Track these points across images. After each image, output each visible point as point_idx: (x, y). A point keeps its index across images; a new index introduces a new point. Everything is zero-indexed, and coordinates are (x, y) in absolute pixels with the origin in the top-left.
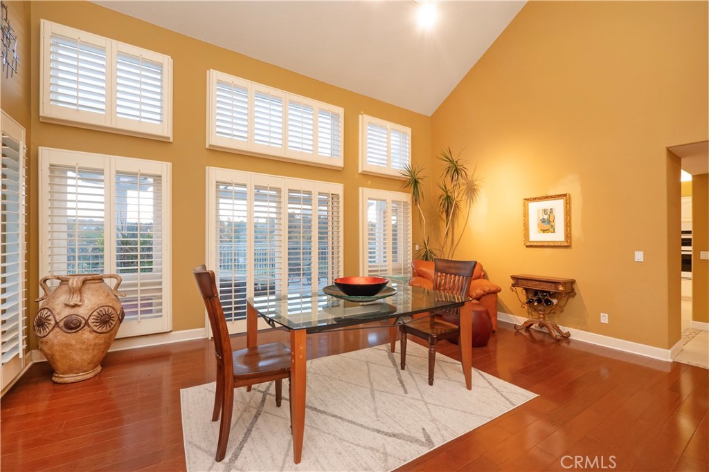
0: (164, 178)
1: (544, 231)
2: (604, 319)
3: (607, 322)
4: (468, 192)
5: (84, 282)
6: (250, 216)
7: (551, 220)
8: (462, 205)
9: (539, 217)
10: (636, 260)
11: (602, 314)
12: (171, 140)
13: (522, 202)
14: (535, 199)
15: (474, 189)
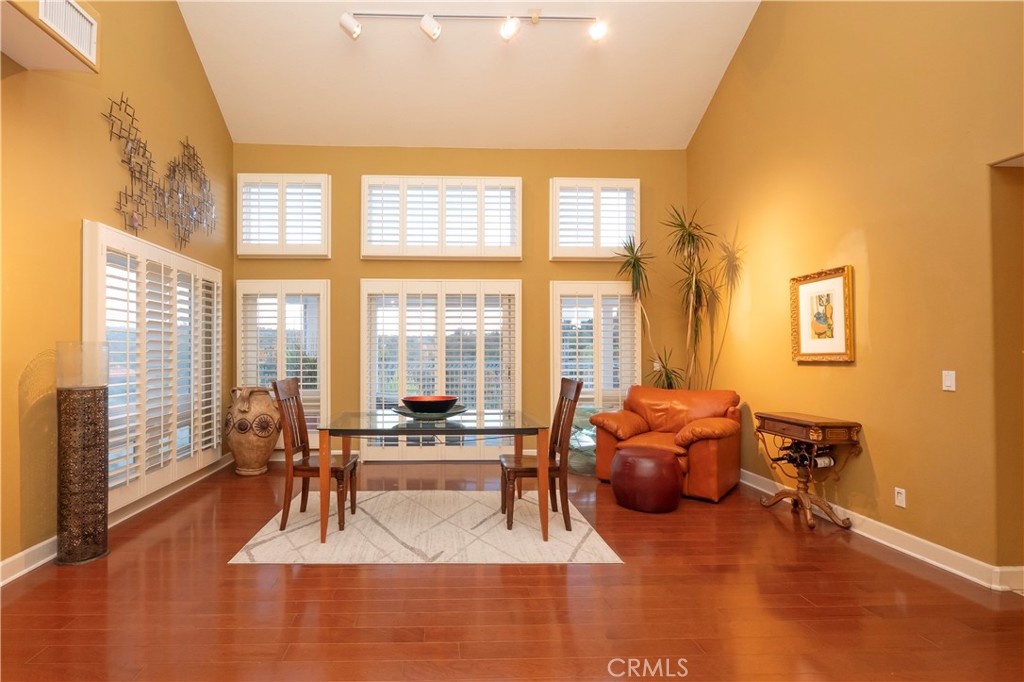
0: (321, 297)
1: (820, 335)
2: (901, 500)
3: (904, 506)
4: (729, 271)
5: (251, 393)
6: (402, 329)
7: (828, 316)
8: (722, 294)
9: (812, 310)
10: (945, 388)
11: (897, 489)
12: (330, 257)
13: (788, 284)
14: (807, 279)
15: (736, 266)
